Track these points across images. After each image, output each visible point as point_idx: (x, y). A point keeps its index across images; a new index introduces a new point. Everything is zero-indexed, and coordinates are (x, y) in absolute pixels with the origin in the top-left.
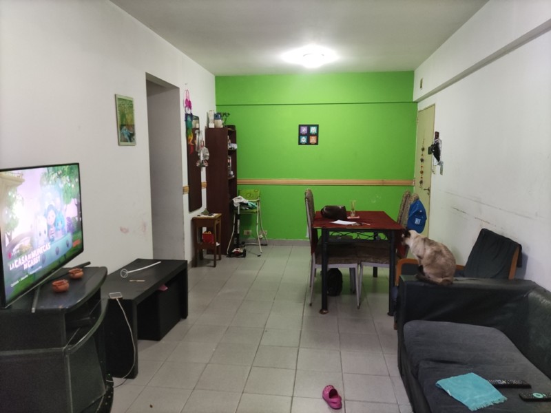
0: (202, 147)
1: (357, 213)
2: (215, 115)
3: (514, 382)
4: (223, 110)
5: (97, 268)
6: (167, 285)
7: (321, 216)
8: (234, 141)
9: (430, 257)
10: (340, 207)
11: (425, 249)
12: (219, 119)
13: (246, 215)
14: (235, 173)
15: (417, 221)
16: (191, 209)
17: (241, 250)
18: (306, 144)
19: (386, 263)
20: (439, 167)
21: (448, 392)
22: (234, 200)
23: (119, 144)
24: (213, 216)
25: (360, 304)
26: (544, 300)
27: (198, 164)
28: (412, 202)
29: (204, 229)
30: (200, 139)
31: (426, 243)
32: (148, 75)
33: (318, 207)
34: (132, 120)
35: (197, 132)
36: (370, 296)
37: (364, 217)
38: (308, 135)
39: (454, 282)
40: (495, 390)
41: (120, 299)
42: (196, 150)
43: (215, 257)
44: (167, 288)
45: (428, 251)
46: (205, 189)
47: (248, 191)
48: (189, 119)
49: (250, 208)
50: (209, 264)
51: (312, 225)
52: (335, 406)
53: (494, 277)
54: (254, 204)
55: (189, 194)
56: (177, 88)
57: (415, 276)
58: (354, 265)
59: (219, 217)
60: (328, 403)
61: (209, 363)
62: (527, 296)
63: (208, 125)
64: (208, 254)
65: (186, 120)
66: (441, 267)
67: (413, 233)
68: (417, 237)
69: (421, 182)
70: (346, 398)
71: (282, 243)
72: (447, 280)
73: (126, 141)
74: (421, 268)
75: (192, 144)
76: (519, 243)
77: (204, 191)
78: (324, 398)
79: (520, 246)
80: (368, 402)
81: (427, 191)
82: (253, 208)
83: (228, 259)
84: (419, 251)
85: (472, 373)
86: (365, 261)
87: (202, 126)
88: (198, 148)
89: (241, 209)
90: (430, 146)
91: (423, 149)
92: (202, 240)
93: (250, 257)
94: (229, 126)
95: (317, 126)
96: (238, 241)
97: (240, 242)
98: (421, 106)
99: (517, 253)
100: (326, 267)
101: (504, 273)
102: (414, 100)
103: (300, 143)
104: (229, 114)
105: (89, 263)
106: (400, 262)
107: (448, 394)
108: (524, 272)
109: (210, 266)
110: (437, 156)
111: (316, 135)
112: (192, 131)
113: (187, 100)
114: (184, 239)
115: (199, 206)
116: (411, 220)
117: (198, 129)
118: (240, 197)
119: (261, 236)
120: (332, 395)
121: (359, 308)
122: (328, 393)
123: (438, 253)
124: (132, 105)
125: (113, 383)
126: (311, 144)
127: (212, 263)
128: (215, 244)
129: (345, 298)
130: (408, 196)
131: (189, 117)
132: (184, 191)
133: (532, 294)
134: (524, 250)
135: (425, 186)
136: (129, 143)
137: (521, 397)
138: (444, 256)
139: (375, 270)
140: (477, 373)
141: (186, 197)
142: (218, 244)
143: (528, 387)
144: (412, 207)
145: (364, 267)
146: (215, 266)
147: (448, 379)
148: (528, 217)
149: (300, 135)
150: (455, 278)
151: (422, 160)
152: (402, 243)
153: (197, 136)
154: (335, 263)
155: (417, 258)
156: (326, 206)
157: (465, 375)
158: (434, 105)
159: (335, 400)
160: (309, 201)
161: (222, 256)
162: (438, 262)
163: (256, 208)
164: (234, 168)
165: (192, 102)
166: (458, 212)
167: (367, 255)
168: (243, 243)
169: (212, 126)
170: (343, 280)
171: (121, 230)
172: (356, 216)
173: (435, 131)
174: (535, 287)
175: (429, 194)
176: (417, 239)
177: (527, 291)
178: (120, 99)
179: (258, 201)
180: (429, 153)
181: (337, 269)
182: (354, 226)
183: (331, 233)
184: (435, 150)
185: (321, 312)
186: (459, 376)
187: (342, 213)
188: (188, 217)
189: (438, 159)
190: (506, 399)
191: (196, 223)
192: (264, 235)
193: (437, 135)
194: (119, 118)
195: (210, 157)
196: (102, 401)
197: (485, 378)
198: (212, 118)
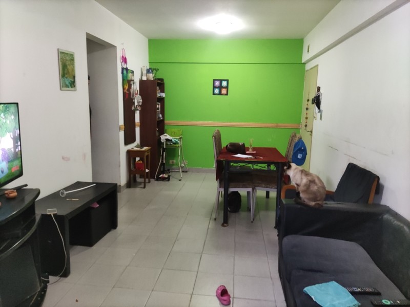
0: (136, 94)
1: (254, 149)
2: (147, 70)
3: (368, 290)
4: (154, 66)
5: (31, 190)
6: (98, 203)
7: (226, 150)
8: (163, 91)
9: (305, 185)
10: (241, 144)
11: (302, 178)
12: (150, 73)
13: (171, 149)
14: (163, 116)
15: (300, 156)
16: (126, 143)
17: (165, 176)
18: (218, 94)
19: (275, 188)
20: (319, 114)
21: (313, 297)
22: (161, 136)
23: (61, 89)
24: (143, 149)
25: (253, 219)
26: (395, 222)
27: (133, 108)
28: (296, 141)
29: (138, 159)
30: (135, 88)
31: (303, 174)
32: (88, 34)
33: (224, 143)
34: (73, 70)
35: (132, 83)
36: (262, 213)
37: (259, 152)
38: (220, 87)
39: (325, 205)
40: (351, 297)
41: (54, 215)
42: (131, 97)
43: (145, 181)
44: (98, 206)
45: (305, 180)
46: (139, 128)
47: (173, 130)
48: (125, 72)
49: (174, 143)
50: (141, 186)
51: (217, 158)
52: (225, 303)
53: (357, 202)
54: (177, 140)
55: (125, 131)
56: (114, 47)
57: (294, 199)
58: (250, 190)
59: (149, 150)
60: (220, 300)
61: (128, 266)
62: (382, 218)
63: (142, 78)
64: (140, 178)
65: (122, 73)
66: (314, 193)
67: (293, 165)
68: (296, 169)
69: (306, 126)
70: (235, 296)
71: (198, 171)
72: (318, 204)
73: (67, 86)
74: (298, 193)
75: (127, 92)
76: (378, 175)
77: (138, 130)
78: (217, 296)
79: (378, 178)
80: (252, 299)
81: (310, 133)
82: (176, 143)
83: (156, 182)
84: (297, 180)
85: (334, 282)
86: (258, 186)
87: (137, 78)
88: (133, 96)
89: (166, 144)
90: (313, 97)
91: (308, 100)
92: (135, 168)
93: (173, 181)
94: (159, 79)
95: (227, 81)
96: (164, 168)
97: (166, 169)
98: (308, 67)
99: (375, 183)
100: (228, 190)
101: (364, 199)
102: (303, 62)
103: (214, 94)
104: (158, 70)
105: (26, 185)
106: (285, 187)
107: (312, 299)
108: (381, 198)
109: (141, 188)
110: (318, 105)
111: (227, 87)
112: (127, 82)
113: (123, 57)
114: (120, 166)
115: (134, 140)
116: (295, 155)
117: (133, 81)
118: (165, 134)
119: (183, 165)
120: (223, 293)
121: (252, 222)
122: (220, 292)
123: (312, 182)
124: (73, 58)
125: (48, 282)
126: (222, 95)
127: (142, 185)
128: (145, 170)
129: (243, 214)
130: (294, 136)
131: (125, 70)
132: (120, 128)
133: (386, 216)
134: (381, 181)
135: (309, 129)
136: (70, 89)
137: (372, 303)
138: (317, 185)
139: (268, 193)
140: (337, 281)
141: (122, 134)
142: (147, 171)
143: (379, 294)
144: (296, 144)
145: (257, 191)
146: (144, 187)
147: (313, 286)
148: (385, 155)
149: (214, 87)
150: (324, 202)
151: (307, 109)
152: (284, 174)
153: (132, 86)
154: (235, 187)
155: (296, 186)
156: (230, 143)
157: (328, 283)
158: (318, 65)
159: (225, 298)
160: (215, 138)
161: (151, 180)
162: (312, 189)
163: (178, 143)
164: (163, 112)
165: (127, 58)
166: (332, 149)
167: (260, 182)
168: (169, 170)
169: (144, 78)
170: (242, 200)
171: (63, 158)
172: (253, 151)
173: (318, 86)
174: (389, 211)
175: (311, 135)
176: (296, 171)
177: (381, 214)
178: (62, 53)
179: (180, 138)
180: (313, 103)
181: (237, 192)
182: (251, 159)
183: (232, 164)
184: (317, 101)
185: (223, 225)
186: (323, 284)
187: (242, 149)
188: (124, 149)
189: (319, 108)
190: (360, 304)
191: (130, 154)
192: (185, 164)
193: (319, 89)
194: (61, 68)
195: (143, 103)
196: (35, 297)
197: (344, 285)
198: (145, 72)
